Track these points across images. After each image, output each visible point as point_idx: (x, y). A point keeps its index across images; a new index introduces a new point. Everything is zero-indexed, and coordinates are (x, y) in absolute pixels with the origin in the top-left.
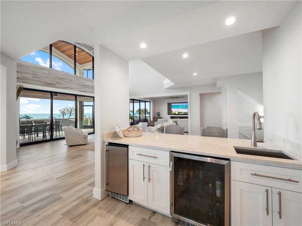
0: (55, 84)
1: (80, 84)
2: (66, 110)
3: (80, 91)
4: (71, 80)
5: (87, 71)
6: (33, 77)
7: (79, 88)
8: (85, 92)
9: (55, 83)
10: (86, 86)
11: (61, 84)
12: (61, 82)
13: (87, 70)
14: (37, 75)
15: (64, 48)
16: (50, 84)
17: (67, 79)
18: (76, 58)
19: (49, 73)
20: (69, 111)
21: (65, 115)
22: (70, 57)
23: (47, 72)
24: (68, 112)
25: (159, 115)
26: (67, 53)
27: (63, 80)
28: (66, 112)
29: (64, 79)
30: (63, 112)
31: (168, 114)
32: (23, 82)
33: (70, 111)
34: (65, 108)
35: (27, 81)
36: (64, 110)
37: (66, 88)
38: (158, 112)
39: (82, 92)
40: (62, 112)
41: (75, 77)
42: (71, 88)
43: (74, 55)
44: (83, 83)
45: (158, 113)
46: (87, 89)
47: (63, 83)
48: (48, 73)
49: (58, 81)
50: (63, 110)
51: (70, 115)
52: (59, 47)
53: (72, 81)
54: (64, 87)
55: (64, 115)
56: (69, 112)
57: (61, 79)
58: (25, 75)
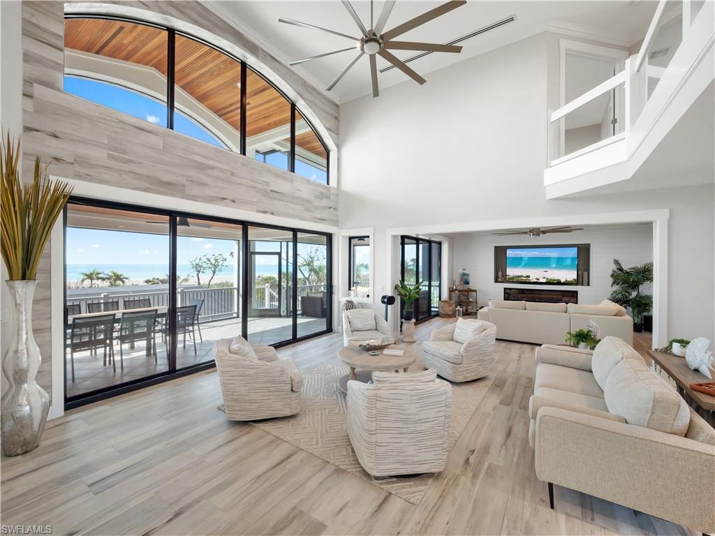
0: (184, 186)
1: (259, 186)
2: (204, 259)
3: (258, 211)
4: (232, 174)
5: (262, 156)
6: (111, 157)
7: (255, 200)
8: (272, 214)
9: (184, 181)
10: (276, 195)
11: (203, 184)
12: (203, 178)
13: (262, 154)
14: (124, 152)
15: (206, 85)
16: (169, 183)
17: (223, 171)
18: (247, 114)
19: (164, 147)
20: (211, 264)
21: (203, 272)
22: (220, 113)
23: (159, 142)
24: (209, 265)
25: (467, 283)
26: (213, 101)
27: (210, 172)
28: (205, 265)
29: (213, 168)
30: (197, 265)
31: (496, 281)
32: (79, 176)
33: (213, 262)
34: (202, 257)
35: (91, 171)
36: (200, 259)
37: (218, 198)
38: (464, 274)
39: (265, 212)
40: (195, 264)
41: (243, 164)
42: (233, 201)
43: (239, 105)
44: (267, 184)
45: (465, 277)
46: (278, 203)
47: (208, 181)
48: (161, 148)
49: (194, 174)
50: (197, 261)
51: (214, 272)
52: (192, 81)
53: (236, 176)
54: (211, 197)
55: (199, 271)
56: (211, 266)
57: (203, 168)
58: (83, 150)
